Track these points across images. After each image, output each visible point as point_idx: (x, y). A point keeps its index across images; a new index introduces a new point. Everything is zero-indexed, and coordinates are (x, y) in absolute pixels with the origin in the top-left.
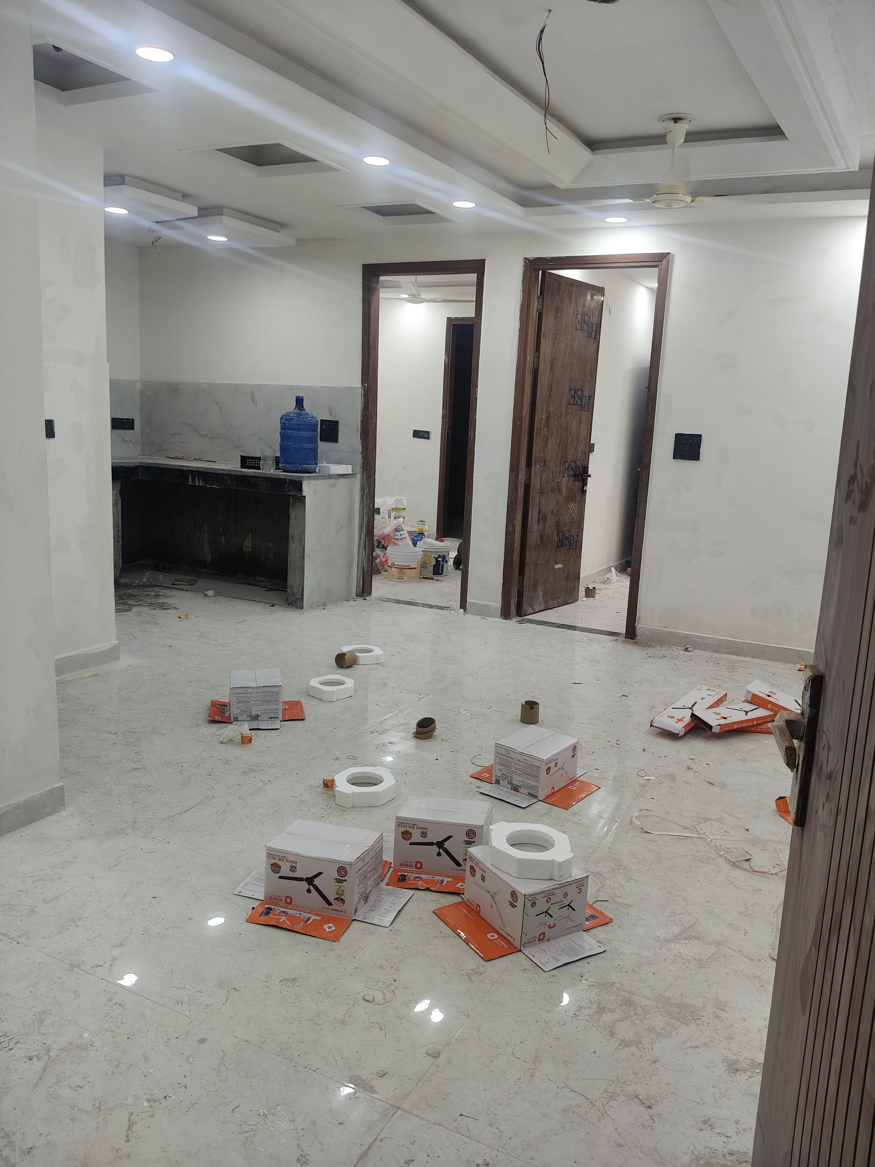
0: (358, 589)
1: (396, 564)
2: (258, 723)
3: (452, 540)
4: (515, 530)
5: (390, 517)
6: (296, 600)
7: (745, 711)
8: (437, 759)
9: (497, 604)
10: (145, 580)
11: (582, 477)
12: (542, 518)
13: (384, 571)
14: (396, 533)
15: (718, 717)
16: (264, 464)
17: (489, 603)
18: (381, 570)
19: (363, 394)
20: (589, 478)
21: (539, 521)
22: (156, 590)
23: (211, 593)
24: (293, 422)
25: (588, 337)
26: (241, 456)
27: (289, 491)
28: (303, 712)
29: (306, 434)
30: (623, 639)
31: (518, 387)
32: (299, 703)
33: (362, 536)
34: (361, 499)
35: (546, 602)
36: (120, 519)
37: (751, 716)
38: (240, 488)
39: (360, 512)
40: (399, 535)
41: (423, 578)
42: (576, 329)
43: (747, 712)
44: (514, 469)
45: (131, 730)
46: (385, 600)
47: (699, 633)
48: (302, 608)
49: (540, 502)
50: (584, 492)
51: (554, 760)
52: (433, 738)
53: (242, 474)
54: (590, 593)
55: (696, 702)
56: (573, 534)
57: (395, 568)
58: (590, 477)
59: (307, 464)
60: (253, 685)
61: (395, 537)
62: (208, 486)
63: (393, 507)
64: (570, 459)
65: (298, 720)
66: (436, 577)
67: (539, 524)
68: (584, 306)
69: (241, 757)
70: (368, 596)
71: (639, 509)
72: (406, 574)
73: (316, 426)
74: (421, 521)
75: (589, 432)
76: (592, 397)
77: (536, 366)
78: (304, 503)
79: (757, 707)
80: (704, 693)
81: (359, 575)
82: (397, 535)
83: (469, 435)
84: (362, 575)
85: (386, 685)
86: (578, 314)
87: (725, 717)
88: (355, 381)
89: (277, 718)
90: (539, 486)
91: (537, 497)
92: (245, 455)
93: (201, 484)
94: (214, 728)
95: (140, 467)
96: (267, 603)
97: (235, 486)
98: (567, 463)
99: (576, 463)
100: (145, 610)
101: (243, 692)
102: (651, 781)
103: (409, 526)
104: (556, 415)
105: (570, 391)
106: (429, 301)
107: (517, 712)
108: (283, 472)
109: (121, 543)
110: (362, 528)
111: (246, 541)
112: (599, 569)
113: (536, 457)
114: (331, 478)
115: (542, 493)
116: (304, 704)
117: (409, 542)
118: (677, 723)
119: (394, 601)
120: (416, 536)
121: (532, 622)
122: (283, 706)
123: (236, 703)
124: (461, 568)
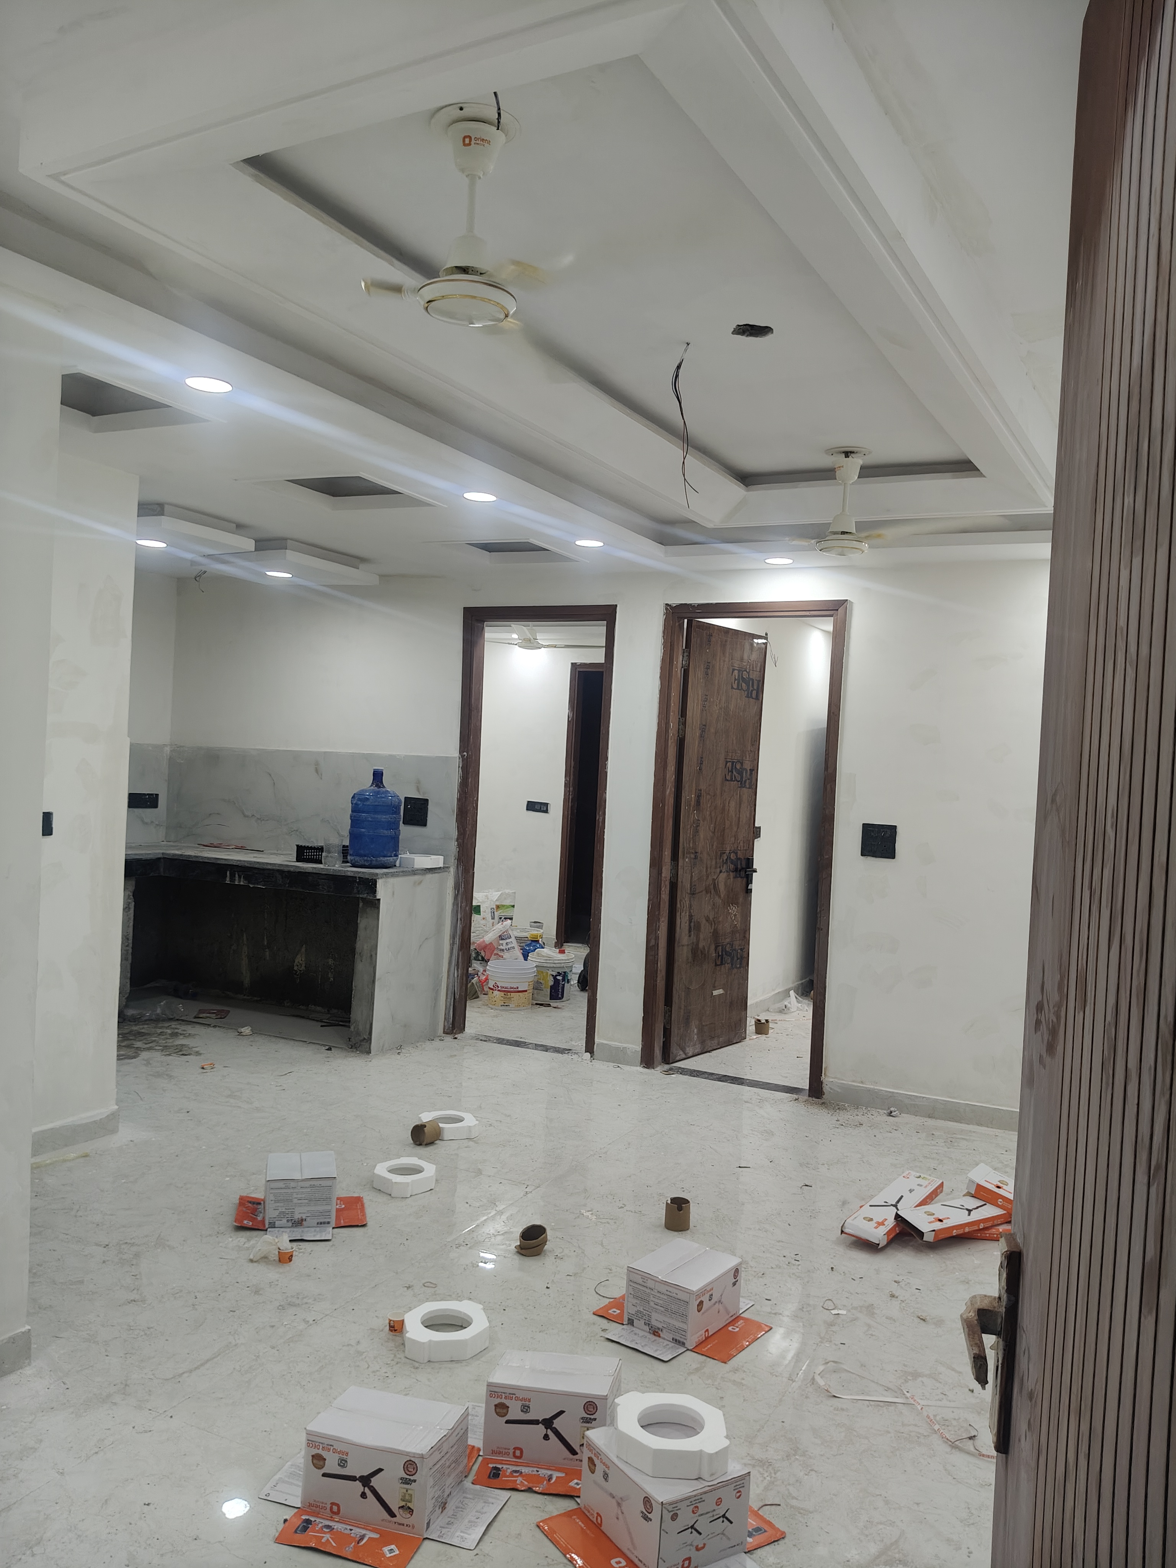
0: (446, 1024)
1: (499, 985)
2: (303, 1231)
3: (578, 947)
4: (658, 944)
5: (493, 918)
6: (362, 1041)
7: (967, 1210)
8: (547, 1288)
9: (635, 1045)
10: (159, 1011)
11: (745, 873)
12: (694, 927)
13: (484, 994)
14: (501, 942)
15: (931, 1218)
16: (327, 856)
17: (625, 1045)
18: (479, 993)
19: (461, 766)
20: (754, 874)
21: (690, 931)
22: (173, 1026)
23: (246, 1030)
24: (368, 803)
25: (748, 696)
26: (297, 846)
27: (358, 893)
28: (364, 1215)
29: (384, 818)
30: (806, 1097)
31: (659, 760)
32: (359, 1200)
33: (454, 951)
34: (454, 900)
35: (703, 1042)
36: (131, 930)
37: (976, 1216)
38: (294, 889)
39: (452, 917)
40: (504, 944)
41: (536, 1004)
42: (732, 687)
43: (970, 1211)
44: (655, 863)
45: (128, 1241)
46: (483, 1038)
47: (906, 1091)
48: (369, 1052)
49: (690, 906)
50: (749, 892)
51: (707, 1291)
52: (543, 1254)
53: (298, 870)
54: (762, 1027)
55: (902, 1196)
56: (737, 947)
57: (499, 990)
58: (756, 872)
59: (384, 856)
60: (297, 1176)
61: (499, 947)
62: (251, 886)
63: (498, 903)
64: (728, 849)
65: (357, 1226)
66: (554, 1003)
67: (690, 936)
68: (742, 661)
69: (277, 1283)
70: (460, 1033)
71: (820, 921)
72: (513, 999)
73: (398, 807)
74: (535, 923)
75: (753, 814)
77: (681, 735)
78: (378, 908)
79: (984, 1203)
80: (913, 1182)
81: (448, 1004)
82: (502, 945)
83: (597, 818)
84: (452, 1004)
85: (479, 1172)
86: (734, 670)
87: (941, 1218)
88: (451, 748)
89: (329, 1223)
90: (689, 885)
91: (686, 899)
92: (303, 845)
93: (242, 883)
94: (242, 1239)
95: (162, 860)
96: (323, 1045)
97: (287, 885)
98: (725, 854)
99: (736, 854)
100: (156, 1056)
101: (284, 1186)
102: (841, 1316)
103: (519, 931)
104: (709, 794)
105: (726, 764)
106: (548, 646)
107: (661, 1213)
108: (351, 867)
109: (130, 961)
110: (454, 939)
111: (299, 956)
112: (773, 993)
113: (684, 848)
114: (415, 874)
115: (693, 894)
116: (366, 1201)
117: (518, 953)
118: (876, 1228)
119: (495, 1041)
120: (528, 945)
121: (683, 1071)
122: (337, 1205)
123: (273, 1202)
124: (587, 988)
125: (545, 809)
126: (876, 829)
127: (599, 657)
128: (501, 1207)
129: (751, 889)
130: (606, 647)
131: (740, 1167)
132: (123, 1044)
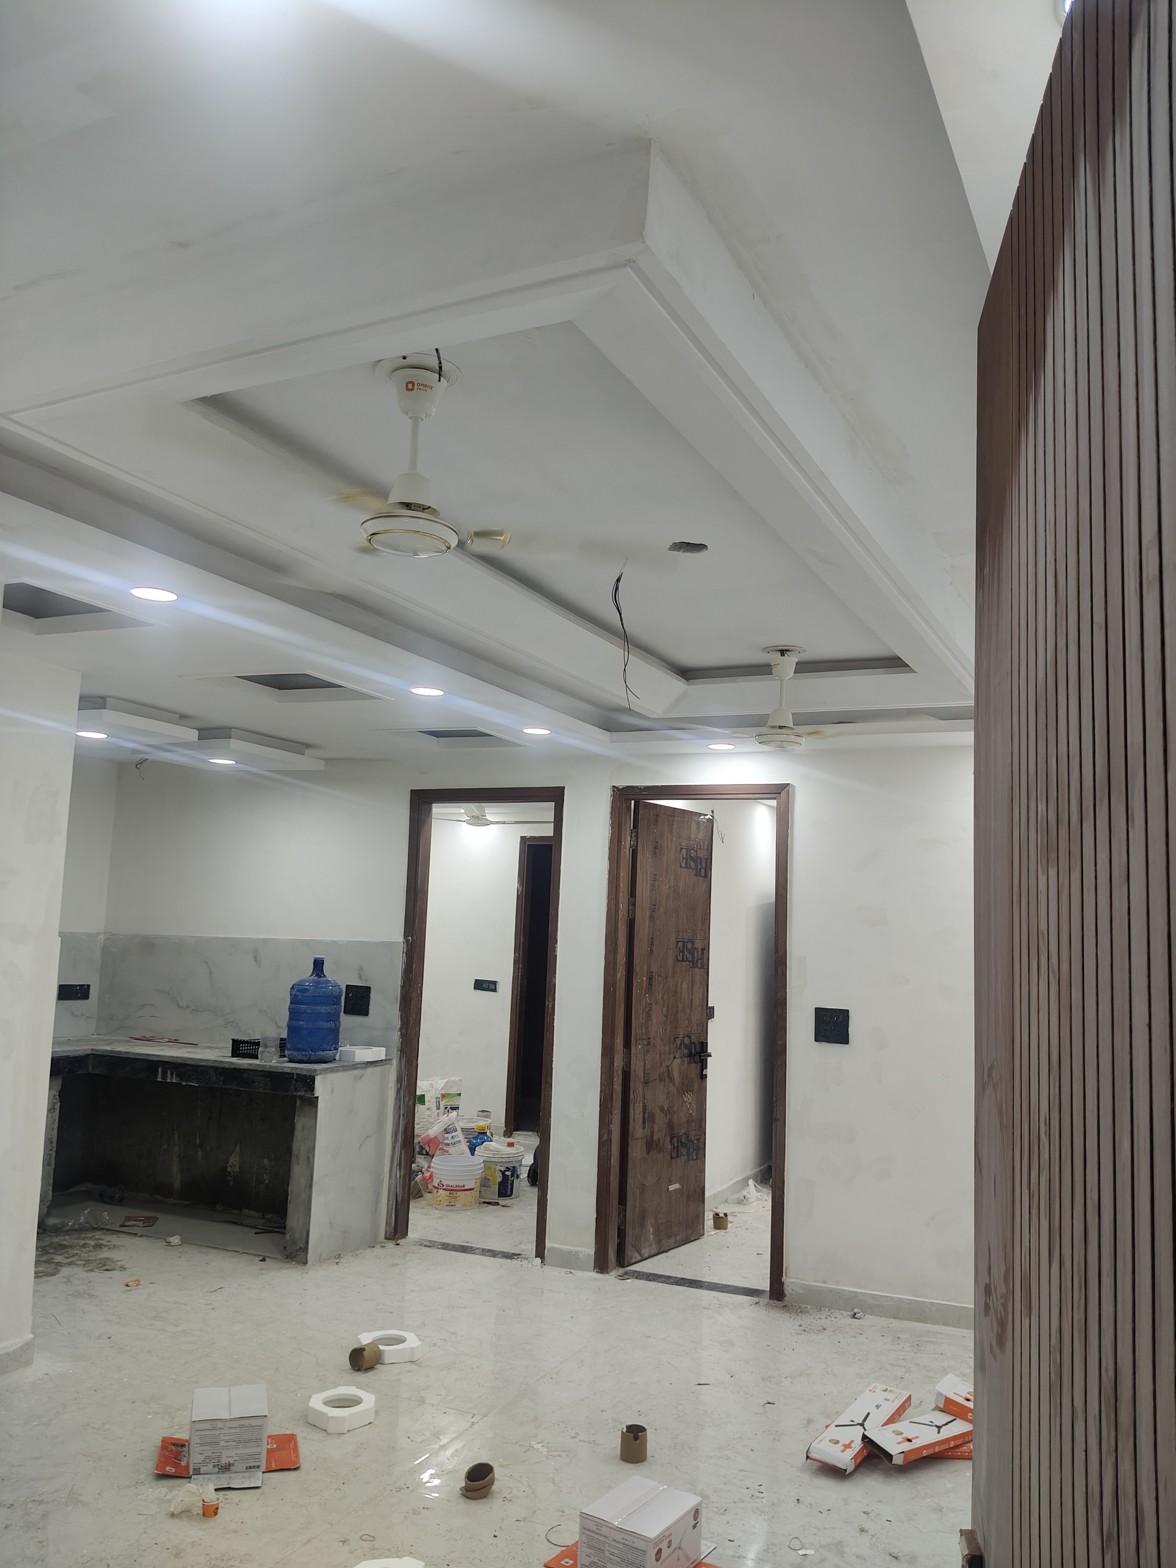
0: (388, 1229)
1: (444, 1184)
2: (230, 1478)
3: (528, 1135)
4: (611, 1139)
5: (438, 1108)
6: (297, 1251)
7: (937, 1426)
8: (495, 1536)
9: (588, 1249)
10: (82, 1220)
11: (700, 1057)
12: (648, 1118)
13: (429, 1192)
14: (446, 1136)
15: (900, 1438)
16: (264, 1051)
17: (577, 1249)
18: (423, 1192)
19: (405, 951)
20: (709, 1059)
21: (644, 1123)
22: (97, 1237)
23: (175, 1240)
25: (696, 875)
26: (233, 1040)
27: (296, 1090)
28: (297, 1456)
30: (767, 1300)
31: (610, 943)
32: (292, 1437)
33: (397, 1149)
34: (397, 1093)
35: (659, 1242)
36: (55, 1132)
37: (948, 1432)
38: (228, 1087)
39: (395, 1112)
40: (450, 1138)
41: (484, 1202)
42: (681, 866)
43: (940, 1428)
44: (607, 1051)
46: (427, 1244)
47: (871, 1290)
48: (305, 1263)
49: (644, 1096)
50: (703, 1077)
51: (666, 1537)
52: (490, 1496)
53: (233, 1067)
54: (720, 1222)
55: (868, 1414)
56: (693, 1138)
57: (444, 1189)
58: (711, 1056)
60: (226, 1416)
61: (445, 1142)
62: (184, 1083)
63: (443, 1092)
64: (682, 1033)
65: (289, 1470)
66: (502, 1201)
67: (644, 1128)
68: (689, 839)
69: (199, 1542)
70: (402, 1238)
71: (776, 1110)
72: (458, 1198)
74: (483, 1111)
75: (706, 995)
76: (706, 949)
77: (631, 915)
78: (316, 1106)
79: (954, 1418)
80: (879, 1397)
81: (390, 1207)
82: (448, 1138)
83: (547, 1004)
84: (394, 1207)
85: (422, 1401)
86: (682, 849)
87: (909, 1438)
88: (395, 933)
89: (258, 1467)
90: (642, 1074)
91: (640, 1089)
92: (239, 1038)
93: (174, 1081)
94: (163, 1488)
95: (91, 1056)
96: (256, 1255)
97: (221, 1083)
98: (679, 1039)
99: (690, 1037)
100: (77, 1272)
101: (209, 1427)
102: (808, 1557)
103: (465, 1121)
104: (660, 976)
105: (677, 944)
106: (497, 823)
107: (616, 1443)
108: (289, 1062)
109: (53, 1166)
110: (397, 1137)
111: (233, 1155)
112: (731, 1183)
113: (636, 1034)
114: (356, 1068)
115: (647, 1083)
116: (299, 1438)
117: (464, 1147)
118: (843, 1451)
119: (440, 1246)
120: (475, 1138)
121: (639, 1275)
122: (268, 1445)
123: (198, 1445)
124: (537, 1183)
125: (493, 988)
126: (829, 1014)
127: (548, 831)
128: (445, 1440)
129: (706, 1075)
130: (554, 822)
131: (699, 1384)
132: (43, 1259)
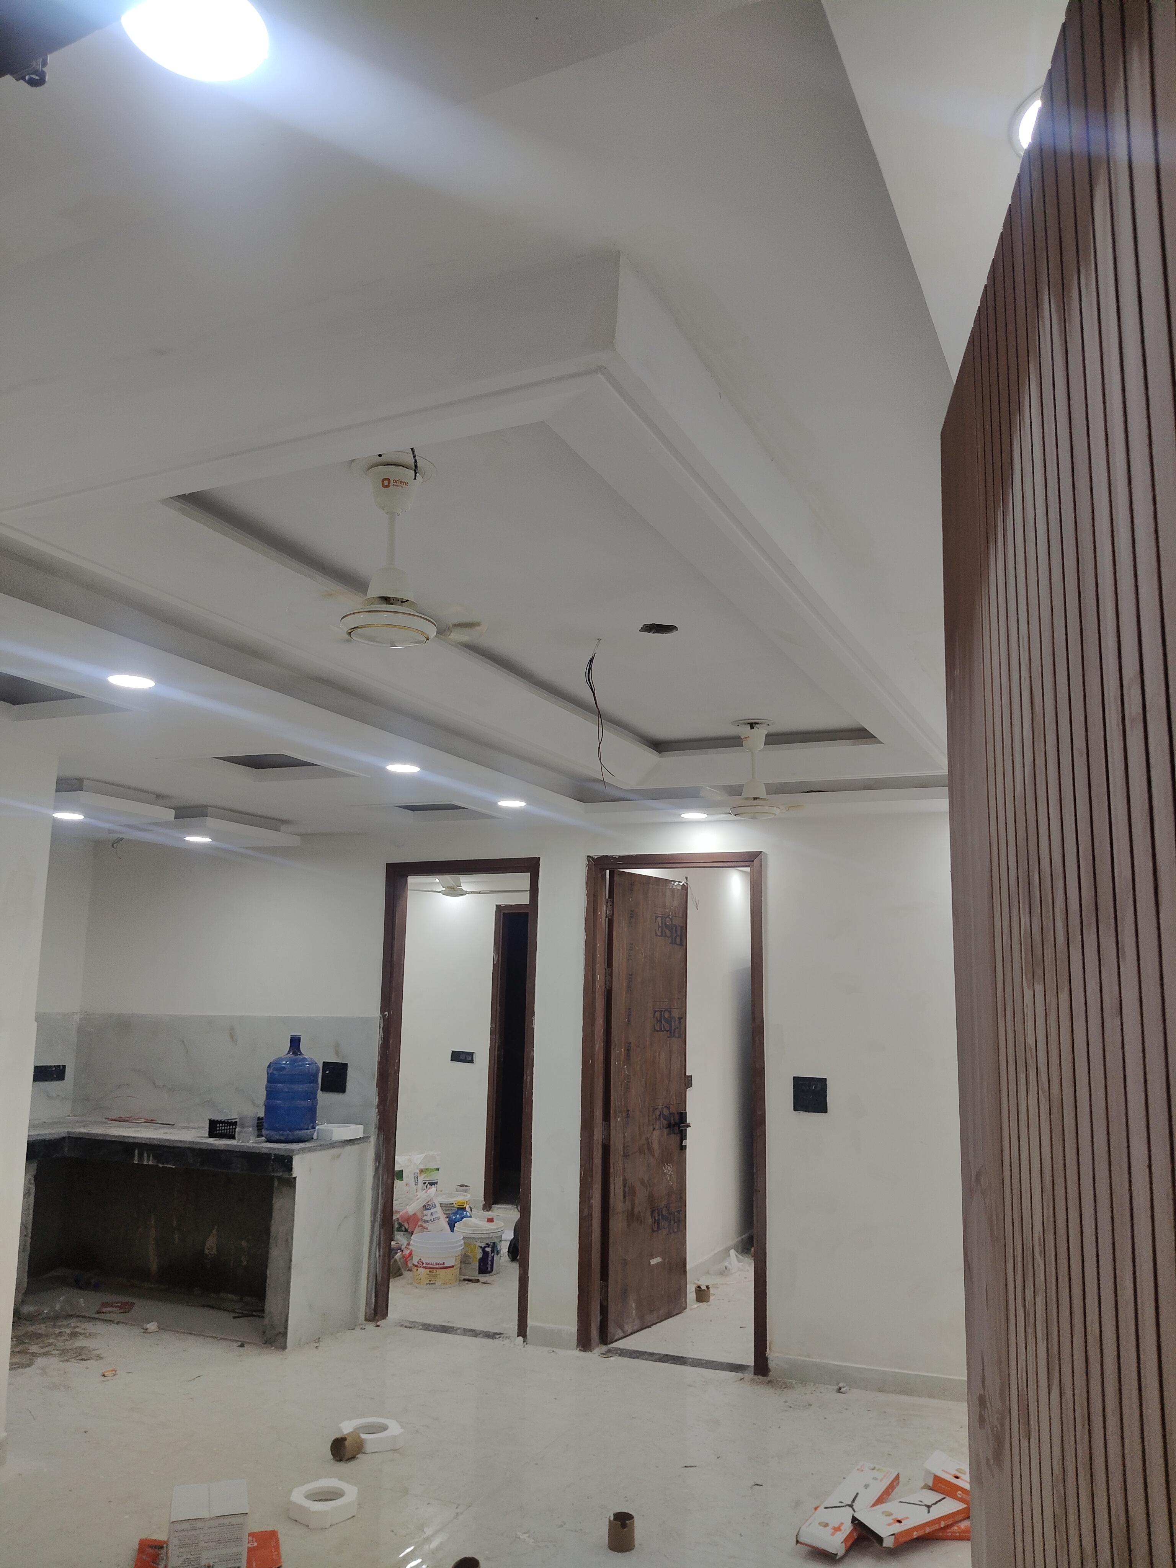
0: (368, 1310)
1: (424, 1263)
3: (508, 1208)
4: (592, 1214)
5: (417, 1184)
6: (277, 1335)
7: (926, 1506)
9: (570, 1326)
10: (58, 1307)
11: (679, 1128)
13: (409, 1270)
14: (425, 1212)
15: (890, 1520)
16: (240, 1131)
17: (560, 1327)
18: (403, 1270)
19: (382, 1027)
20: (688, 1129)
21: (624, 1197)
22: (72, 1325)
23: (152, 1326)
24: (284, 1072)
25: (671, 943)
26: (210, 1120)
27: (273, 1171)
28: (279, 1552)
29: (301, 1088)
30: (751, 1376)
31: (587, 1015)
32: (273, 1534)
33: (376, 1228)
34: (375, 1172)
35: (641, 1317)
36: (29, 1219)
37: (938, 1512)
38: (206, 1168)
39: (373, 1191)
40: (429, 1214)
41: (465, 1280)
42: (657, 935)
43: (929, 1507)
44: (587, 1125)
46: (408, 1325)
47: (855, 1363)
48: (284, 1348)
49: (624, 1169)
50: (683, 1148)
53: (210, 1148)
54: (702, 1295)
55: (857, 1494)
56: (673, 1210)
57: (424, 1267)
58: (689, 1126)
59: (301, 1129)
60: (205, 1514)
61: (424, 1218)
62: (161, 1165)
63: (422, 1167)
64: (660, 1104)
66: (483, 1278)
67: (624, 1202)
68: (664, 907)
70: (382, 1320)
71: (757, 1183)
72: (438, 1276)
73: (316, 1075)
74: (461, 1186)
75: (684, 1064)
76: (683, 1018)
77: (609, 986)
78: (294, 1187)
79: (943, 1496)
80: (868, 1475)
81: (370, 1287)
82: (427, 1215)
83: (525, 1078)
84: (374, 1287)
85: (406, 1491)
86: (657, 918)
87: (899, 1519)
88: (372, 1008)
90: (622, 1147)
91: (620, 1163)
92: (216, 1119)
93: (151, 1163)
95: (66, 1140)
96: (234, 1341)
97: (198, 1165)
98: (657, 1110)
99: (669, 1108)
100: (53, 1363)
101: (189, 1527)
103: (444, 1196)
104: (638, 1046)
105: (654, 1014)
106: (472, 893)
107: (602, 1531)
108: (267, 1142)
109: (29, 1253)
110: (375, 1216)
111: (210, 1238)
112: (712, 1254)
113: (615, 1107)
114: (333, 1147)
115: (627, 1156)
116: (280, 1536)
117: (444, 1223)
118: (833, 1534)
119: (421, 1327)
120: (455, 1214)
121: (622, 1353)
122: (248, 1542)
123: (177, 1547)
124: (518, 1257)
125: (470, 1059)
126: (807, 1083)
127: (524, 899)
128: (428, 1531)
129: (686, 1146)
130: (530, 891)
131: (686, 1467)
132: (18, 1350)
